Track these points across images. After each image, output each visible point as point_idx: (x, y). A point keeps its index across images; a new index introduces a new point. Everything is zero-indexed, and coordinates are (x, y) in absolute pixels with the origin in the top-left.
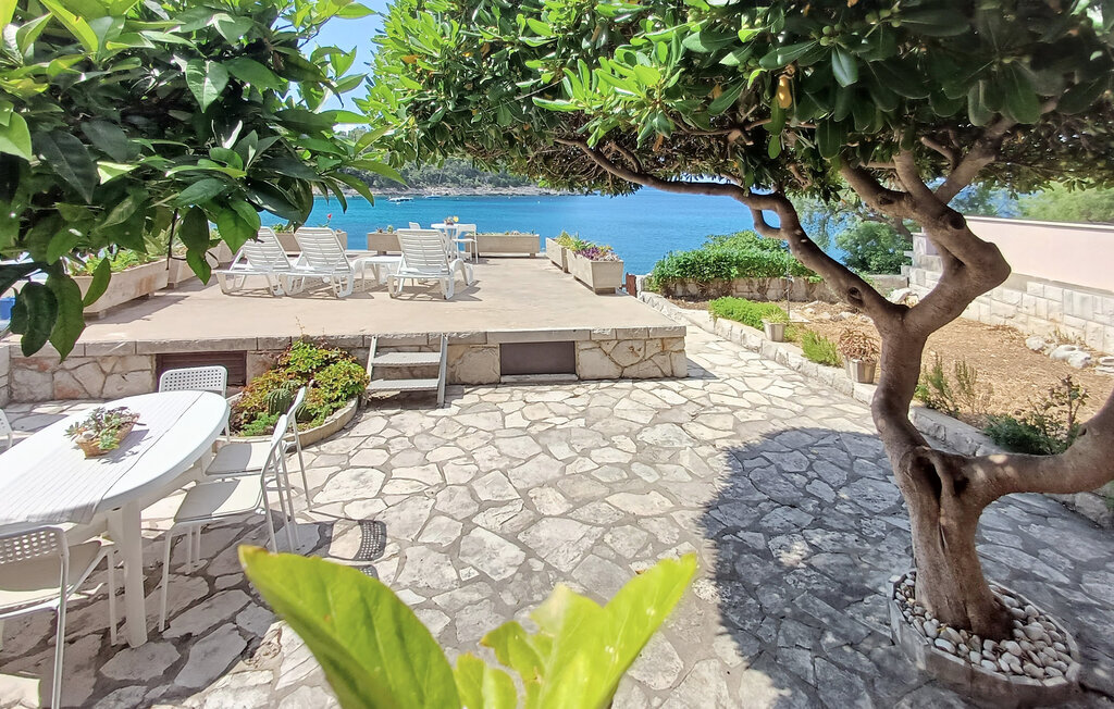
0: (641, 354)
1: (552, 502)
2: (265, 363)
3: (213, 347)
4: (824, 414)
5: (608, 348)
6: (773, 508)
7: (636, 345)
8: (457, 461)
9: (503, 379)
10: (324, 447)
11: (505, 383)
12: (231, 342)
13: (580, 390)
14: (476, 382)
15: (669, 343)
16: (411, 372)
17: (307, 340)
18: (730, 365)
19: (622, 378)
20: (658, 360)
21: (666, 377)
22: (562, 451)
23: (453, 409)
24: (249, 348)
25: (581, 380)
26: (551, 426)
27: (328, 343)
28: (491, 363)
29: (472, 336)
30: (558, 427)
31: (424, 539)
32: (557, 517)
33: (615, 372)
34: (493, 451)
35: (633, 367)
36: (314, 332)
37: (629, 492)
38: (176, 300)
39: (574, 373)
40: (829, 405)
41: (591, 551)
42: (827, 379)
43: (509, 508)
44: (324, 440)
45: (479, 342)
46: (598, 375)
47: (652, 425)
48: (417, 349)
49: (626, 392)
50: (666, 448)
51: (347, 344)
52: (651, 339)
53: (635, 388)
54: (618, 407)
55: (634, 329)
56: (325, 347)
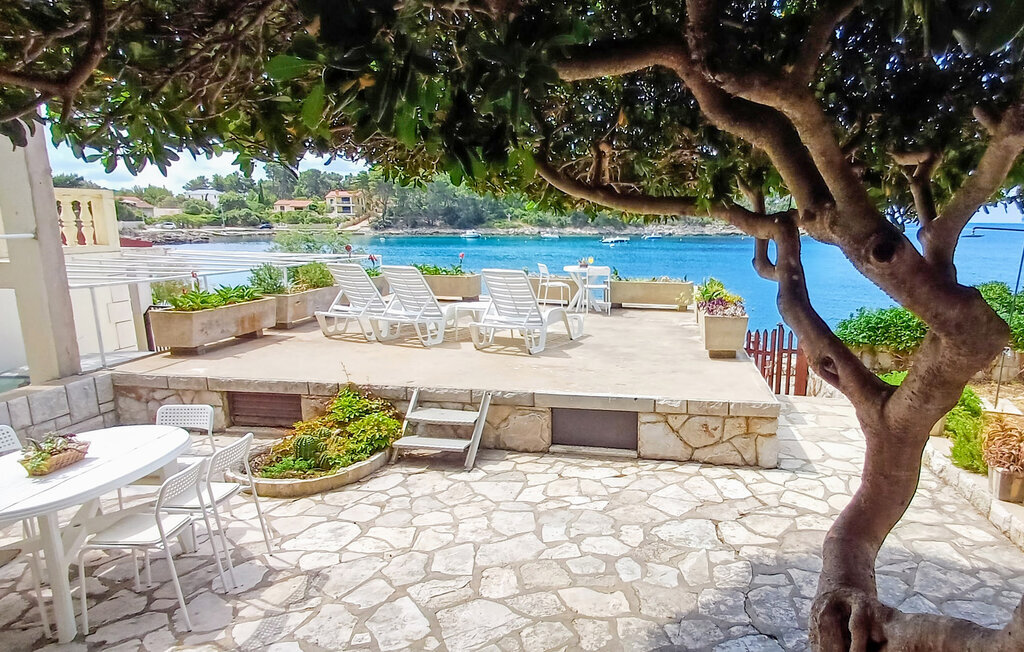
0: (717, 434)
1: (502, 584)
2: (316, 409)
3: (270, 388)
4: (924, 533)
5: (676, 423)
6: (746, 635)
7: (712, 423)
8: (439, 529)
9: (553, 448)
10: (328, 497)
11: (554, 453)
12: (285, 384)
13: (630, 469)
14: (521, 449)
15: (756, 424)
16: (455, 431)
17: (351, 387)
18: (848, 461)
19: (691, 460)
20: (737, 442)
21: (747, 465)
22: (553, 533)
23: (478, 474)
24: (303, 392)
25: (640, 457)
26: (565, 504)
27: (371, 393)
28: (539, 428)
29: (518, 396)
30: (572, 507)
31: (348, 599)
32: (495, 601)
33: (680, 451)
34: (483, 523)
35: (706, 449)
36: (360, 380)
37: (591, 588)
38: (279, 340)
39: (636, 448)
40: (941, 525)
41: (497, 641)
42: (966, 490)
43: (452, 583)
44: (332, 489)
45: (526, 403)
46: (661, 454)
47: (682, 519)
48: (460, 406)
49: (683, 478)
50: (676, 547)
51: (390, 395)
52: (732, 417)
53: (698, 474)
54: (659, 493)
55: (710, 403)
56: (369, 397)
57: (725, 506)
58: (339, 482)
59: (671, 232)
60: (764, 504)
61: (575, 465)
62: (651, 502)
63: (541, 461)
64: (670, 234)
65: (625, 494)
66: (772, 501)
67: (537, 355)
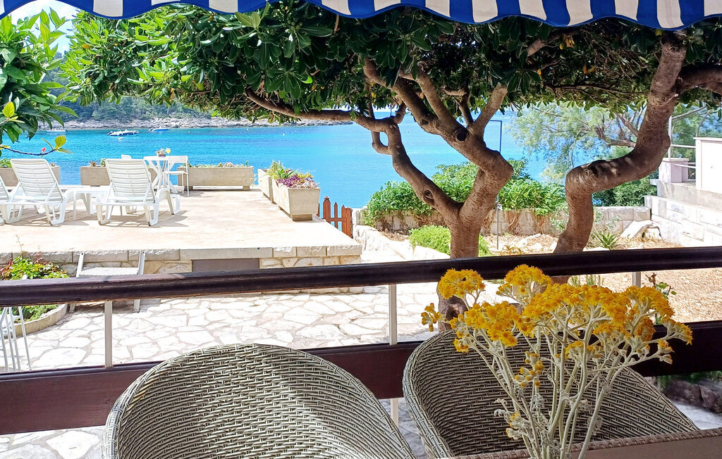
5: (289, 265)
7: (315, 263)
8: (144, 345)
10: (40, 335)
13: (260, 301)
15: (346, 261)
17: (24, 255)
19: (302, 293)
21: (342, 293)
26: (226, 325)
27: (42, 258)
29: (167, 253)
34: (174, 340)
36: (32, 249)
44: (39, 330)
45: (173, 258)
47: (313, 325)
48: (119, 264)
49: (301, 303)
50: (318, 340)
51: (58, 259)
52: (329, 257)
53: (310, 300)
54: (289, 313)
55: (313, 248)
56: (42, 262)
57: (338, 316)
58: (43, 324)
59: (178, 124)
60: (364, 313)
61: (217, 302)
62: (285, 317)
63: (188, 301)
64: (177, 127)
65: (265, 315)
66: (369, 311)
67: (154, 226)
